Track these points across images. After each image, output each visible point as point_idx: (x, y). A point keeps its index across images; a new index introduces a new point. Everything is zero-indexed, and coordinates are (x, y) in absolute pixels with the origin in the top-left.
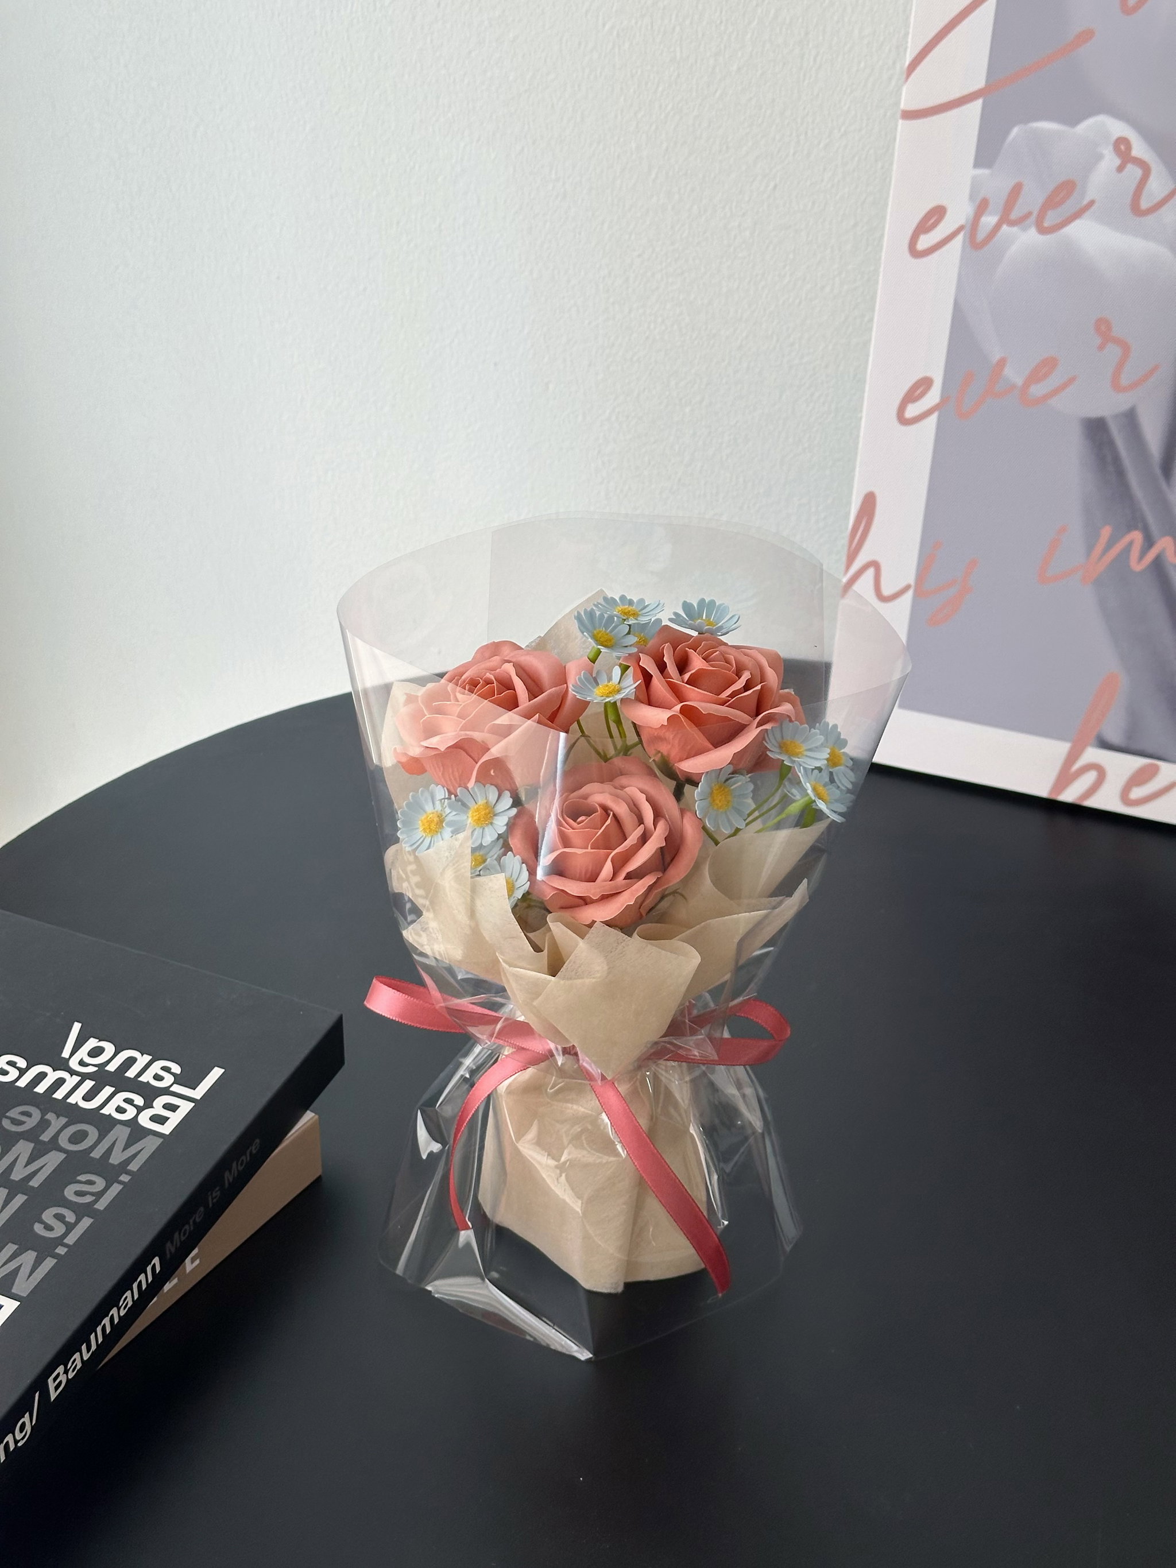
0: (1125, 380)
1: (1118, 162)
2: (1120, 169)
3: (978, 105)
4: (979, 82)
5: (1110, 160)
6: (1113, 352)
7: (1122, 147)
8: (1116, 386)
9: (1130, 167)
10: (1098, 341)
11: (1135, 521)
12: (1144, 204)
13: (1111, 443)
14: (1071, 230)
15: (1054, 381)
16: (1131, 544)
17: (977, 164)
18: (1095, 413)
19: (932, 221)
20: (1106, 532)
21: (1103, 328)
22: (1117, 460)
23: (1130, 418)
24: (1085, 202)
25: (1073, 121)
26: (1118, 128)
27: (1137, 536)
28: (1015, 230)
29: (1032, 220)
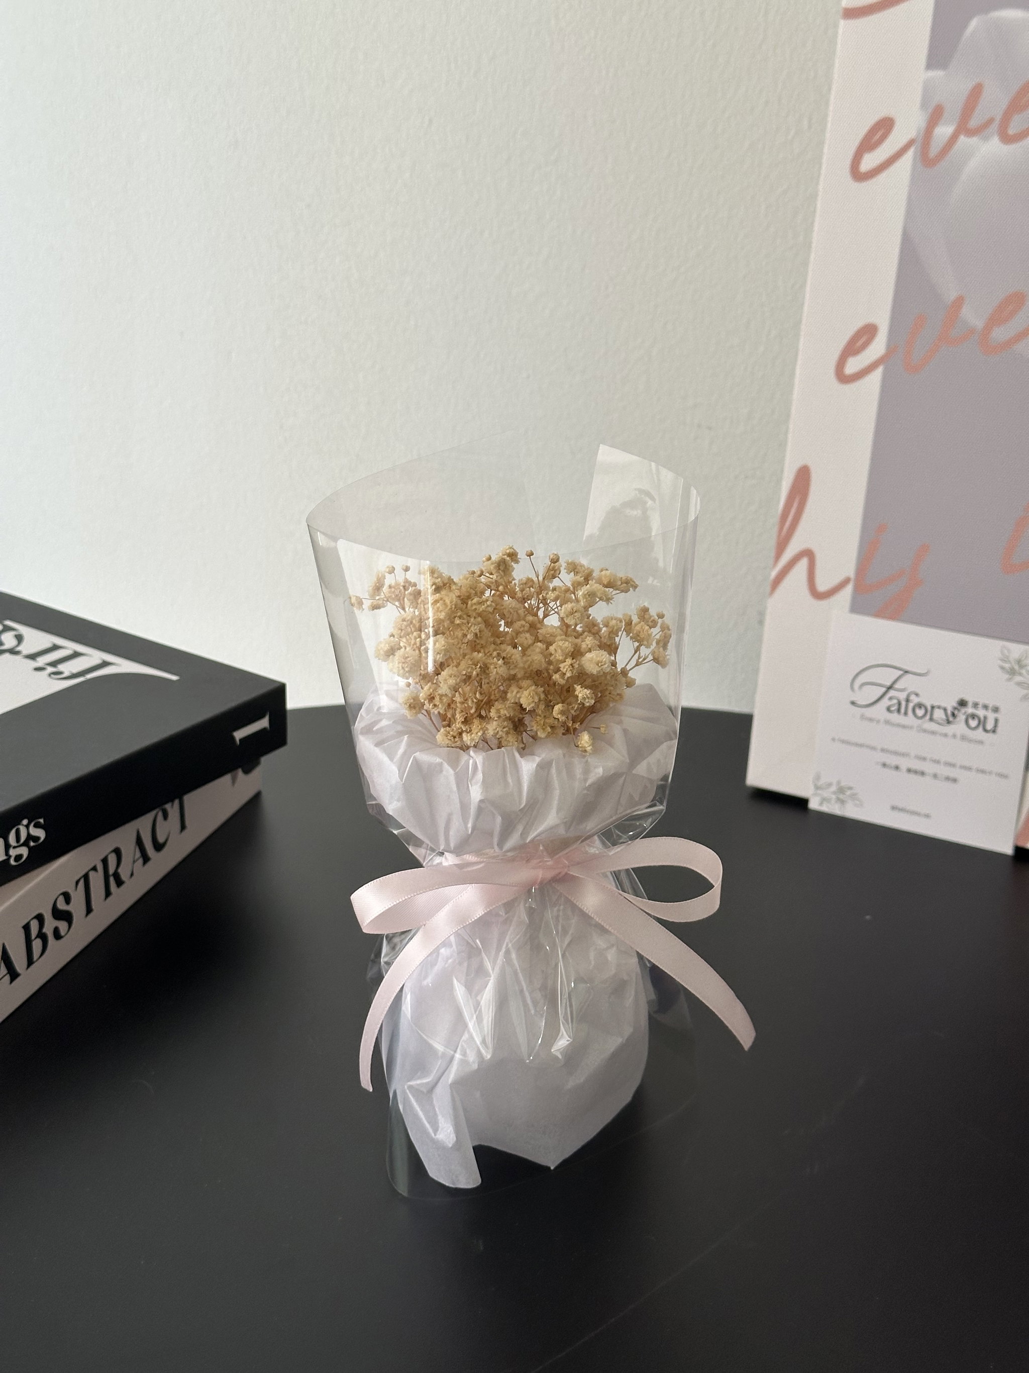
17: (930, 65)
19: (878, 136)
28: (974, 140)
29: (995, 126)
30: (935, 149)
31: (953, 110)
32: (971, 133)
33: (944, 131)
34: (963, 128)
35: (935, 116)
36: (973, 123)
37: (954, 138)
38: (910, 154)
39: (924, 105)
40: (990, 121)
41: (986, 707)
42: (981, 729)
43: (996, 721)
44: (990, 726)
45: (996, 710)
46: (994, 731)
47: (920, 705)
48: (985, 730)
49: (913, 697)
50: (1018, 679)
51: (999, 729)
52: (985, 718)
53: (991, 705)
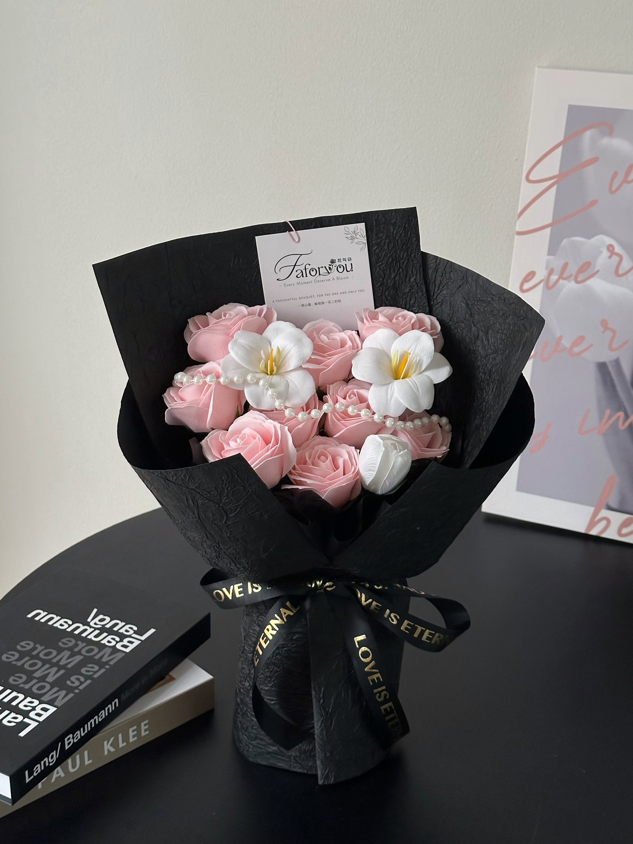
0: (614, 346)
1: (609, 254)
2: (610, 257)
3: (548, 231)
4: (550, 221)
5: (605, 253)
6: (609, 334)
7: (611, 248)
8: (611, 349)
9: (614, 256)
10: (602, 329)
11: (620, 407)
12: (621, 272)
13: (609, 373)
14: (589, 282)
15: (584, 346)
16: (619, 417)
17: (549, 254)
18: (602, 360)
19: (530, 277)
20: (608, 412)
21: (605, 324)
22: (612, 381)
23: (617, 363)
24: (596, 270)
25: (589, 236)
26: (609, 241)
27: (621, 414)
28: (565, 282)
29: (573, 277)
30: (551, 284)
31: (558, 269)
32: (564, 279)
33: (554, 278)
34: (561, 277)
35: (551, 272)
36: (565, 276)
37: (557, 281)
38: (541, 286)
39: (546, 268)
40: (571, 275)
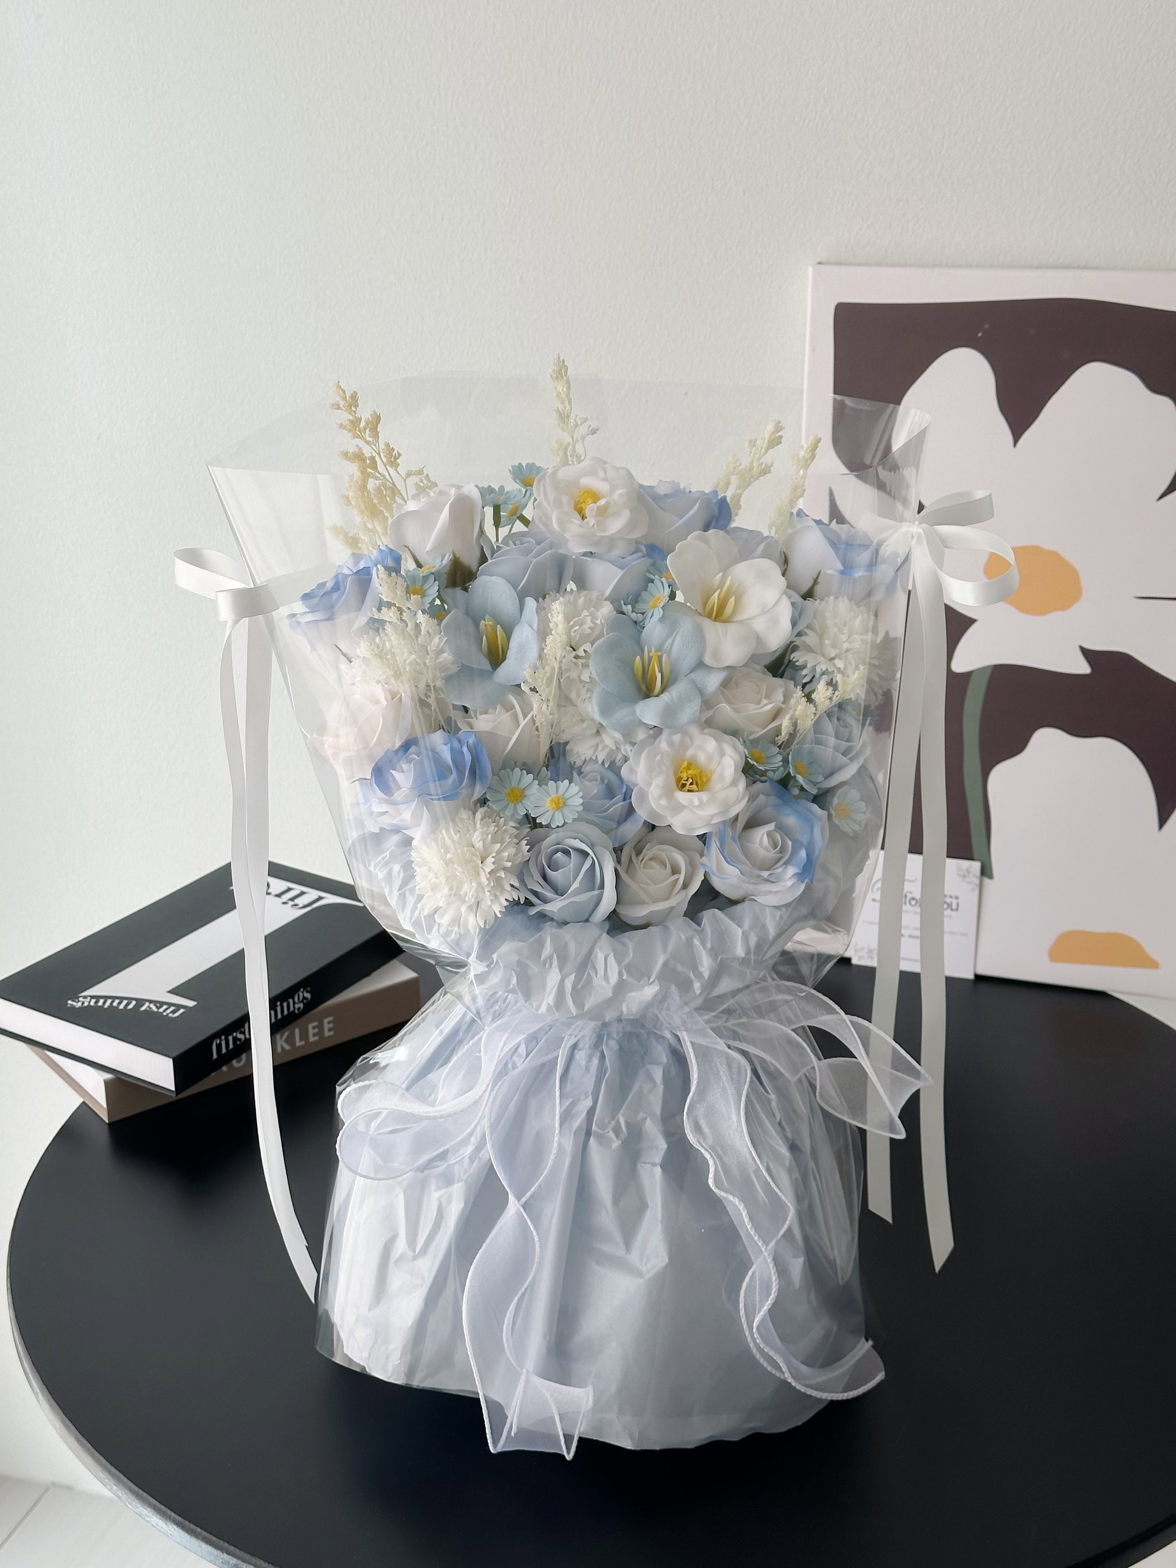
41: (951, 897)
42: (949, 910)
43: (958, 904)
44: (954, 907)
45: (957, 898)
46: (957, 909)
47: (913, 899)
48: (952, 909)
49: (908, 894)
50: (967, 879)
51: (960, 908)
52: (952, 903)
53: (954, 894)
